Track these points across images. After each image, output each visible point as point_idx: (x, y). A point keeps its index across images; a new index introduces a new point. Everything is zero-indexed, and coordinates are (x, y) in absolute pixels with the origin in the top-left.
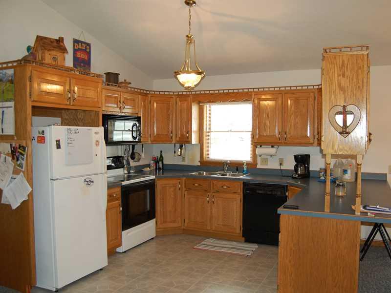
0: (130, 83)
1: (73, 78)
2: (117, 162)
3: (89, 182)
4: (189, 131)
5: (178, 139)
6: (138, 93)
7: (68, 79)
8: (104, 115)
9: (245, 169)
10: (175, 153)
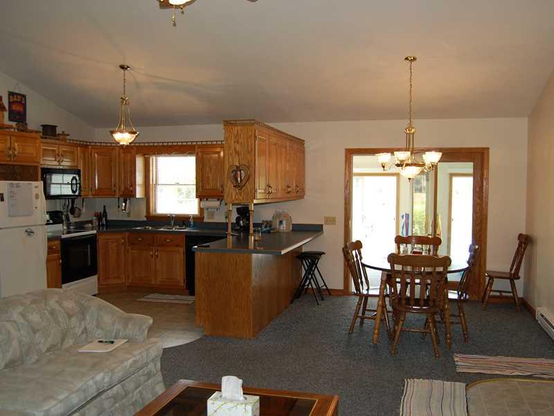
0: (68, 135)
1: (13, 136)
2: (55, 217)
3: (30, 233)
4: (133, 184)
5: (121, 193)
6: (76, 145)
7: (9, 137)
8: (42, 169)
9: (192, 223)
10: (119, 207)
